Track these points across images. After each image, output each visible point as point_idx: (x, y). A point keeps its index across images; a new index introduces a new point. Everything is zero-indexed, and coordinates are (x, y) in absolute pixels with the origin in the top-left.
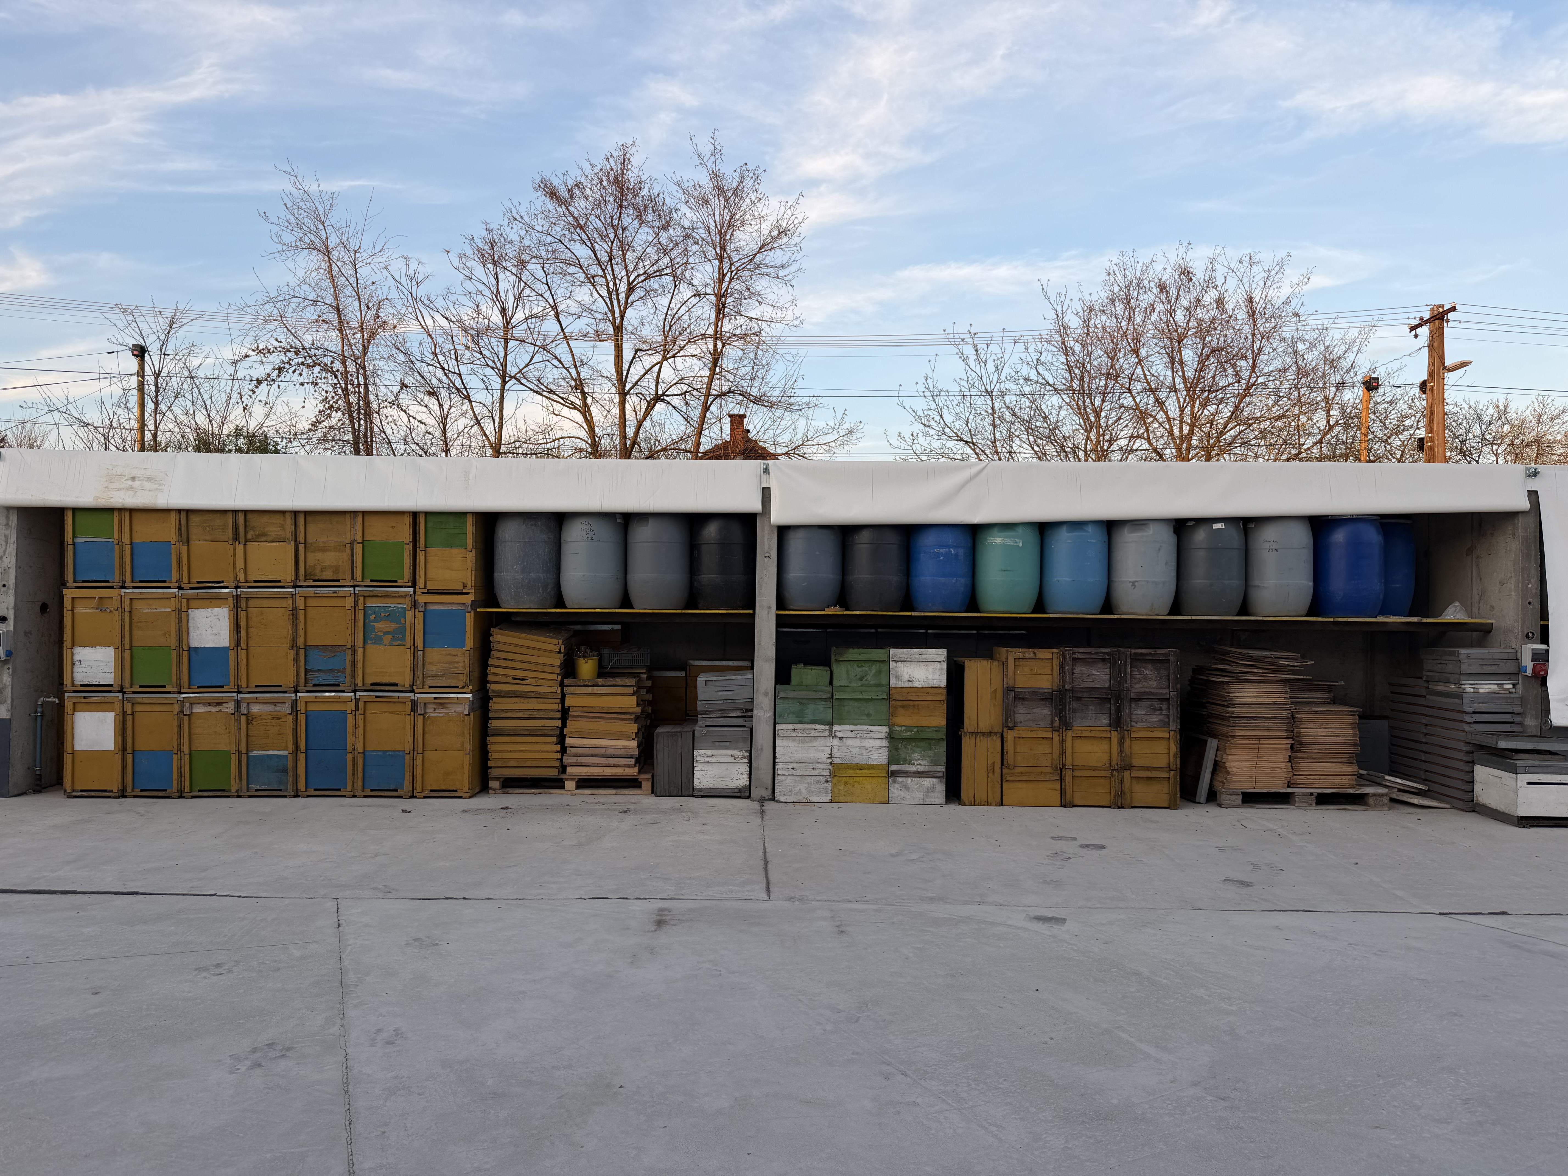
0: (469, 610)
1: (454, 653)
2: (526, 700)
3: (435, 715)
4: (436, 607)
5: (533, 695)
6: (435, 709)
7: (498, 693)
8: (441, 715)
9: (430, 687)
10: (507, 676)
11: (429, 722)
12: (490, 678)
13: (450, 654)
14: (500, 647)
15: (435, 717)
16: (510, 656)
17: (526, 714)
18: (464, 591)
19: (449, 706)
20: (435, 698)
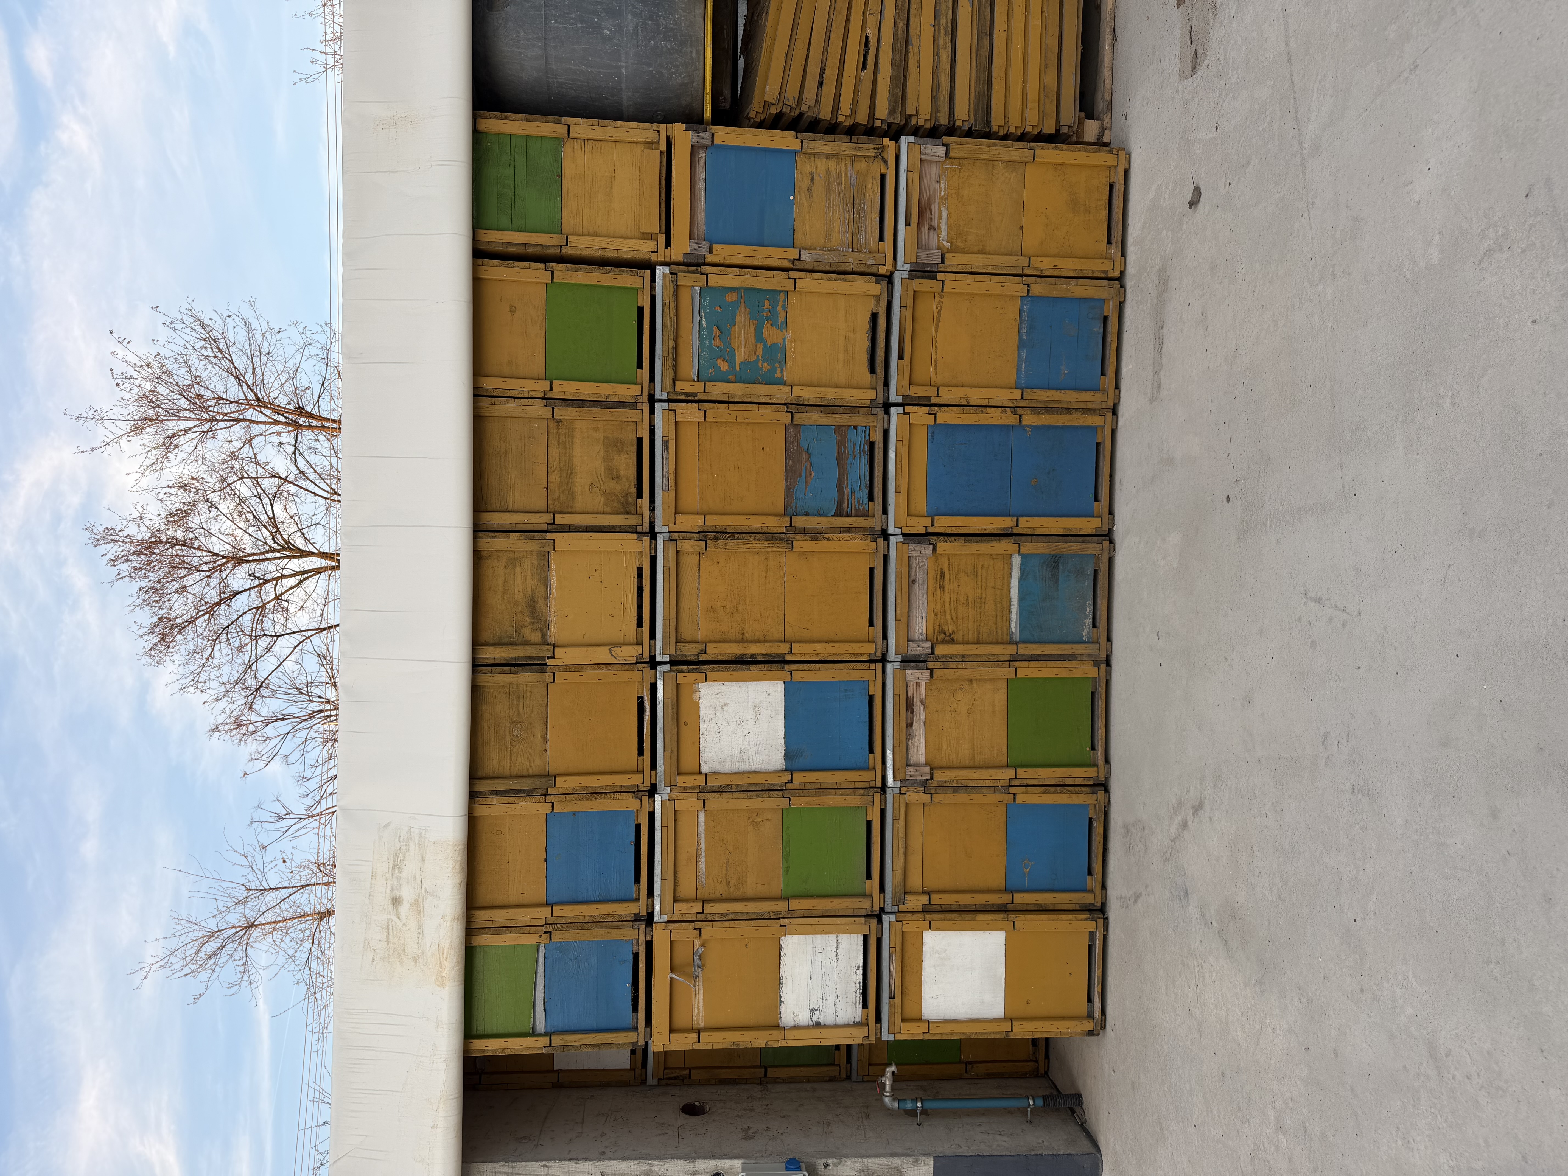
0: (707, 135)
1: (807, 182)
2: (914, 40)
3: (944, 227)
4: (700, 217)
5: (901, 25)
6: (931, 228)
7: (896, 102)
8: (945, 214)
9: (881, 239)
10: (858, 81)
11: (959, 243)
12: (862, 118)
13: (809, 190)
14: (792, 92)
15: (950, 228)
16: (814, 70)
17: (945, 41)
18: (663, 147)
19: (925, 195)
20: (908, 224)
